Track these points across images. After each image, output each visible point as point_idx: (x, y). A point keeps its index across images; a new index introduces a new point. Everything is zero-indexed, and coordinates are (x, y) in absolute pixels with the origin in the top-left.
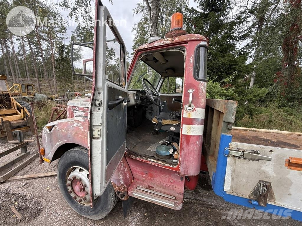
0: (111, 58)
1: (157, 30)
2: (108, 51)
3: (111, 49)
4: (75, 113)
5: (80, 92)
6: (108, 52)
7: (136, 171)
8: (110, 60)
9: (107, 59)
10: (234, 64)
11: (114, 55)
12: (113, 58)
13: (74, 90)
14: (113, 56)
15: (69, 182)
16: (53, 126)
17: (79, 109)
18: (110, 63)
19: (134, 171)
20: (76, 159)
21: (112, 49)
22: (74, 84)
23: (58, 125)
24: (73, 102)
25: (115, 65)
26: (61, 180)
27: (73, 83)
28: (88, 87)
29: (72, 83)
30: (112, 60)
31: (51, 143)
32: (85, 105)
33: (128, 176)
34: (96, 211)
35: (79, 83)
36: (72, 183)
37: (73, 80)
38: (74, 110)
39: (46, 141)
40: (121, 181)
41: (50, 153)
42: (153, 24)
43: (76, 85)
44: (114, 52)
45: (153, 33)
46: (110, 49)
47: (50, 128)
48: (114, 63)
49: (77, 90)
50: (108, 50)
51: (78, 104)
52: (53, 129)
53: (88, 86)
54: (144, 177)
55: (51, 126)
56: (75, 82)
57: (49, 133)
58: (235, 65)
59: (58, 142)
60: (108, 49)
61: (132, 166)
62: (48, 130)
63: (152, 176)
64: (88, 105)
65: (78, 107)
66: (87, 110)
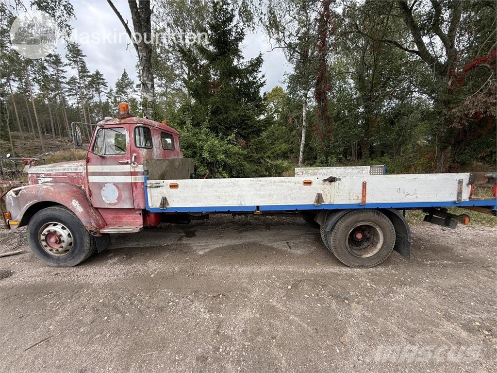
0: (97, 90)
1: (150, 75)
2: (89, 76)
3: (95, 73)
4: (40, 180)
5: (30, 157)
6: (90, 79)
7: (108, 218)
8: (96, 94)
9: (89, 92)
10: (246, 118)
11: (104, 84)
12: (102, 89)
13: (15, 153)
14: (100, 86)
15: (43, 237)
16: (20, 190)
17: (45, 176)
18: (96, 99)
19: (106, 219)
20: (49, 215)
21: (97, 73)
22: (13, 141)
23: (24, 189)
24: (36, 169)
25: (107, 103)
26: (33, 240)
27: (11, 140)
28: (50, 146)
29: (9, 140)
30: (99, 93)
31: (19, 206)
32: (52, 171)
33: (100, 222)
34: (74, 255)
35: (26, 138)
36: (46, 238)
37: (10, 133)
38: (39, 177)
39: (13, 205)
40: (93, 224)
41: (18, 215)
42: (144, 67)
43: (18, 143)
44: (103, 79)
45: (145, 79)
46: (92, 72)
47: (17, 193)
48: (104, 99)
49: (23, 153)
50: (89, 74)
51: (43, 171)
52: (20, 193)
53: (50, 144)
54: (115, 221)
55: (17, 191)
56: (18, 137)
57: (15, 196)
58: (248, 120)
59: (27, 203)
60: (89, 72)
61: (104, 215)
62: (14, 195)
63: (120, 218)
64: (56, 170)
65: (44, 174)
66: (55, 175)
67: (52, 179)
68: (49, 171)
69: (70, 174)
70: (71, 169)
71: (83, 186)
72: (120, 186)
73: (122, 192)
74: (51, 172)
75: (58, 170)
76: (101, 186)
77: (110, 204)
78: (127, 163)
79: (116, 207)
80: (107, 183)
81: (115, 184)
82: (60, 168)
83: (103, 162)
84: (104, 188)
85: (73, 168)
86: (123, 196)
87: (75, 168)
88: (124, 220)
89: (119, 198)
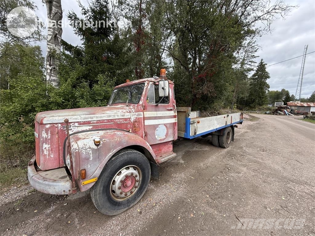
4: (71, 129)
17: (80, 124)
32: (91, 118)
39: (91, 159)
52: (101, 143)
57: (96, 148)
59: (110, 152)
62: (93, 147)
63: (160, 150)
64: (97, 117)
65: (77, 122)
66: (97, 123)
67: (91, 127)
68: (85, 118)
69: (117, 120)
70: (118, 116)
71: (131, 130)
72: (168, 126)
73: (169, 130)
74: (90, 120)
75: (101, 117)
76: (155, 127)
77: (160, 140)
78: (171, 110)
79: (164, 141)
80: (160, 124)
81: (165, 125)
82: (102, 115)
83: (157, 109)
84: (157, 129)
85: (119, 114)
86: (169, 133)
87: (122, 114)
88: (163, 150)
89: (167, 135)
